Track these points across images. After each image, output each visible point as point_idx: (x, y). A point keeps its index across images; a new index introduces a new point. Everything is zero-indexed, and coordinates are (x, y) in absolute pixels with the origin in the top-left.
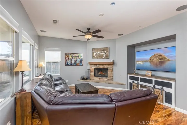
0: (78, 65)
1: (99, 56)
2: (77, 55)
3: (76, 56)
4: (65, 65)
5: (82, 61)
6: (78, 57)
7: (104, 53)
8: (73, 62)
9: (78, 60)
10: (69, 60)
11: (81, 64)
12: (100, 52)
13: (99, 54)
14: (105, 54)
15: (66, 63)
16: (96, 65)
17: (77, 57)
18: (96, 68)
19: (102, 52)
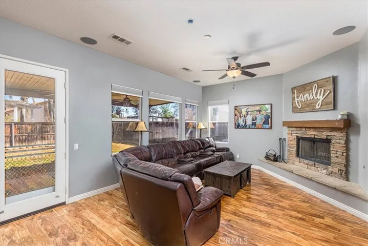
0: (258, 128)
1: (308, 106)
2: (258, 108)
3: (254, 110)
4: (235, 128)
5: (270, 120)
6: (260, 111)
7: (318, 97)
8: (249, 122)
9: (259, 118)
10: (242, 118)
11: (267, 126)
12: (309, 94)
13: (307, 99)
14: (321, 98)
15: (235, 124)
16: (299, 129)
17: (257, 111)
18: (299, 136)
19: (314, 93)
